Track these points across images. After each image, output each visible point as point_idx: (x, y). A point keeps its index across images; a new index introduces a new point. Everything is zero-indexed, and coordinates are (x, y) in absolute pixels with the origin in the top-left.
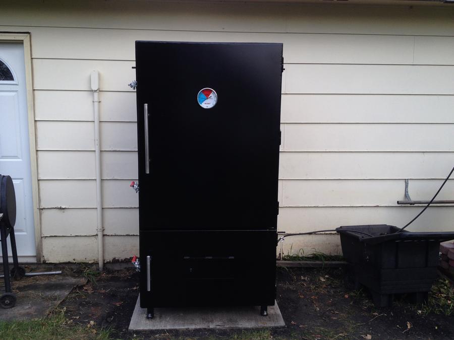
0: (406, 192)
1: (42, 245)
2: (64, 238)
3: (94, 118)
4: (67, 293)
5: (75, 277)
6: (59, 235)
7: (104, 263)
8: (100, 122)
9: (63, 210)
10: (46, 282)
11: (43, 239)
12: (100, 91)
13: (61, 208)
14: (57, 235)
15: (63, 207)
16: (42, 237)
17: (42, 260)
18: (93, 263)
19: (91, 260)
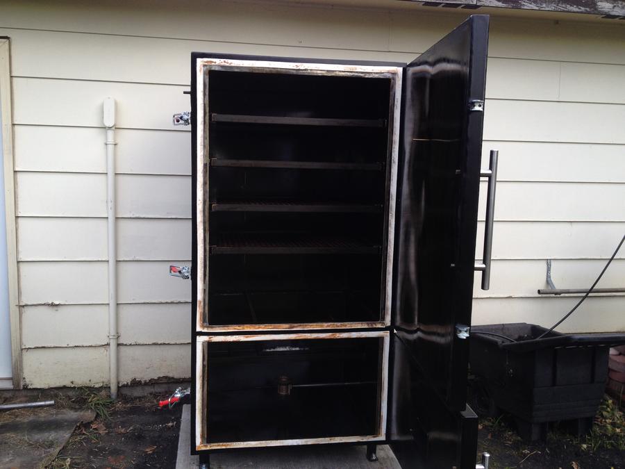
0: (548, 277)
1: (21, 361)
2: (57, 350)
3: (107, 168)
4: (67, 435)
5: (76, 410)
6: (49, 345)
7: (118, 387)
8: (116, 174)
9: (55, 308)
10: (32, 418)
11: (24, 352)
12: (116, 128)
13: (53, 305)
14: (46, 345)
15: (57, 303)
16: (22, 350)
17: (22, 384)
18: (101, 387)
19: (97, 383)
